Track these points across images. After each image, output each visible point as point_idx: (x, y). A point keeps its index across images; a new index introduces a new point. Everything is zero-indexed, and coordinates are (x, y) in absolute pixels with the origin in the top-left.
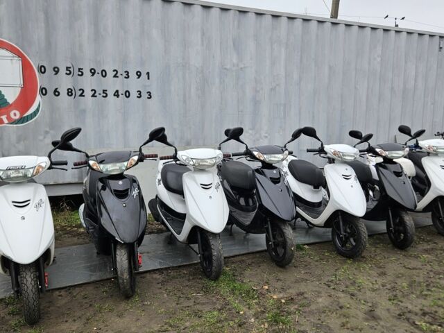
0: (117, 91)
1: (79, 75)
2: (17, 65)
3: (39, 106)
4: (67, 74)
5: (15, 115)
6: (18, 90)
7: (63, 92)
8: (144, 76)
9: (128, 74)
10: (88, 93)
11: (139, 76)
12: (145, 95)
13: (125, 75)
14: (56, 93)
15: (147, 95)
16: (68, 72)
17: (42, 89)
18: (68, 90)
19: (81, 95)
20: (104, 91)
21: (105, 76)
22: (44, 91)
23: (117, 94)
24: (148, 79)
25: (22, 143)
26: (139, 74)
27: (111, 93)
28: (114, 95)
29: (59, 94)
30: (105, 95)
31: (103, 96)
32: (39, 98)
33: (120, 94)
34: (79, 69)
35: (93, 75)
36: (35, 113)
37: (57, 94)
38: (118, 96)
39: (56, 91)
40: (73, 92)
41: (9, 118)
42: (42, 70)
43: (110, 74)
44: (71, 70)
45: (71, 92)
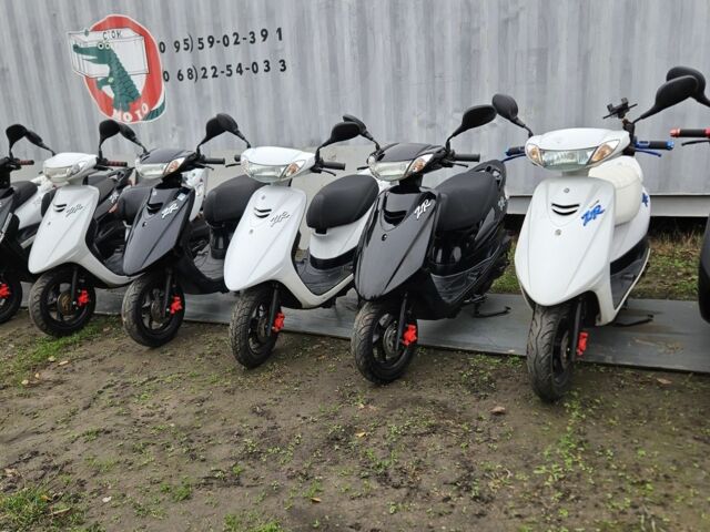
0: (240, 65)
1: (199, 48)
2: (140, 44)
4: (185, 49)
5: (145, 108)
6: (144, 77)
7: (185, 74)
8: (273, 34)
9: (253, 37)
10: (209, 73)
11: (265, 37)
13: (250, 39)
14: (180, 76)
15: (280, 66)
16: (186, 46)
17: (164, 74)
18: (188, 70)
19: (204, 77)
20: (227, 67)
21: (227, 45)
22: (166, 76)
23: (240, 69)
24: (280, 38)
26: (265, 34)
27: (234, 68)
28: (238, 71)
29: (182, 78)
30: (229, 72)
31: (227, 75)
32: (163, 84)
33: (243, 68)
34: (199, 40)
35: (212, 46)
38: (241, 72)
39: (179, 73)
41: (141, 112)
42: (162, 47)
43: (231, 39)
44: (189, 42)
45: (192, 73)
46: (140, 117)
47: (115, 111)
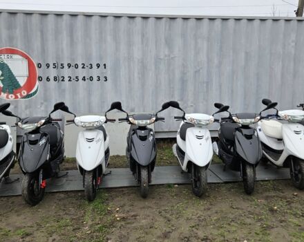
0: (84, 77)
1: (61, 68)
2: (25, 63)
3: (38, 87)
5: (24, 93)
6: (26, 78)
8: (102, 66)
9: (91, 66)
10: (67, 79)
12: (102, 79)
13: (89, 66)
14: (48, 79)
15: (104, 79)
16: (54, 67)
19: (63, 80)
20: (76, 77)
21: (77, 68)
22: (40, 79)
23: (84, 79)
24: (105, 68)
26: (98, 66)
27: (80, 78)
28: (82, 79)
30: (77, 80)
32: (37, 82)
33: (86, 79)
34: (62, 64)
35: (69, 68)
40: (58, 79)
41: (21, 95)
42: (39, 66)
43: (80, 66)
44: (56, 65)
45: (56, 79)
46: (19, 97)
47: (2, 93)
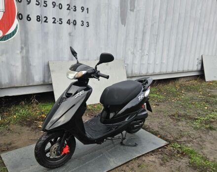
0: (69, 20)
1: (44, 6)
3: (17, 27)
4: (36, 4)
6: (1, 14)
7: (34, 18)
8: (85, 10)
9: (75, 8)
10: (50, 20)
11: (83, 10)
12: (85, 24)
15: (87, 24)
16: (38, 3)
17: (19, 15)
18: (37, 16)
19: (46, 21)
20: (60, 19)
21: (61, 9)
22: (20, 16)
24: (88, 13)
25: (4, 55)
27: (65, 21)
28: (67, 23)
29: (30, 20)
30: (60, 22)
31: (60, 23)
32: (16, 21)
33: (70, 22)
34: (45, 2)
35: (54, 7)
36: (13, 33)
37: (29, 19)
38: (69, 24)
39: (28, 17)
40: (41, 19)
43: (65, 7)
44: (40, 1)
45: (39, 18)
